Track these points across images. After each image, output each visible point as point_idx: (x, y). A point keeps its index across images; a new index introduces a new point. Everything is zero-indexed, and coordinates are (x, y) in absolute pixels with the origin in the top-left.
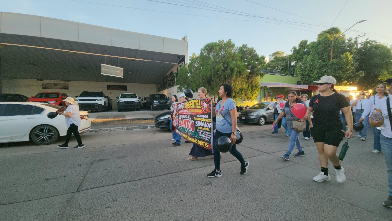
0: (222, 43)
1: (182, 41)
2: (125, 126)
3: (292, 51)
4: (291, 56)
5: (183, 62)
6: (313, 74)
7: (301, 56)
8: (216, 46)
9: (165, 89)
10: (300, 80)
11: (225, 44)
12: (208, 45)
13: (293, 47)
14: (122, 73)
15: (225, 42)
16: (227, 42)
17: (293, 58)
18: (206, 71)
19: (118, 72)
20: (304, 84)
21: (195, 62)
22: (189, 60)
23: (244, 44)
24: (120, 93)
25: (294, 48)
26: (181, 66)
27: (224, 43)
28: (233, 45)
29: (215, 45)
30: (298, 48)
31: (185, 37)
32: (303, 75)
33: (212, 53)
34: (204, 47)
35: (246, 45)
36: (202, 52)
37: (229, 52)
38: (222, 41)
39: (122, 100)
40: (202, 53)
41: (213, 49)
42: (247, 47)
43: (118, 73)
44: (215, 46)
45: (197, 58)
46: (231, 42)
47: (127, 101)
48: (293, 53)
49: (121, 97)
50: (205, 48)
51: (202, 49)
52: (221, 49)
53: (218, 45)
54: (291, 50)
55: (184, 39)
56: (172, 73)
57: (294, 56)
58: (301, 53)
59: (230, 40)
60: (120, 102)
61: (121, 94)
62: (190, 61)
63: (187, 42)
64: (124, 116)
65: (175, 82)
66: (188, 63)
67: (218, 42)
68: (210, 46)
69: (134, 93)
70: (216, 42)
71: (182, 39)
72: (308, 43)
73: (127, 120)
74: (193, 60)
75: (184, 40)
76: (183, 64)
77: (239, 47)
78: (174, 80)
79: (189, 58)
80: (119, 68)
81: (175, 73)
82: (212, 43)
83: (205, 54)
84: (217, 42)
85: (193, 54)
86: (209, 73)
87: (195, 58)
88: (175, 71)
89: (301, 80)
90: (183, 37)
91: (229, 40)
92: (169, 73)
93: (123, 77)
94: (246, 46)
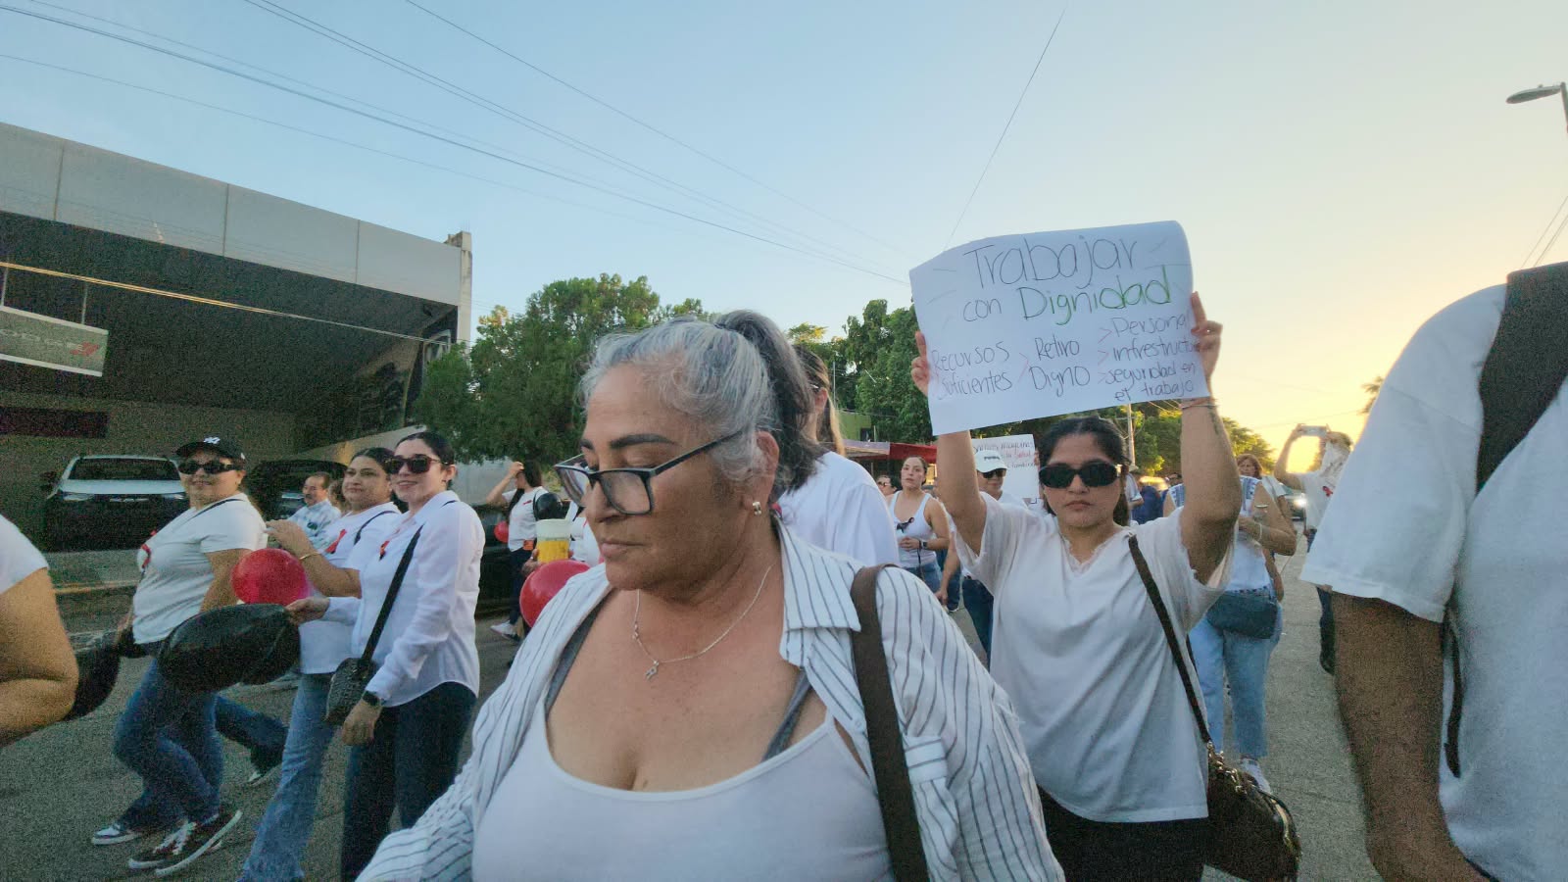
0: (614, 284)
1: (450, 247)
2: (99, 628)
3: (848, 328)
4: (843, 344)
5: (448, 333)
6: (903, 410)
7: (872, 350)
8: (589, 296)
9: (343, 441)
10: (867, 424)
11: (625, 291)
12: (560, 287)
13: (849, 318)
14: (100, 356)
15: (625, 282)
16: (631, 282)
17: (850, 354)
18: (548, 382)
19: (70, 345)
20: (882, 438)
21: (503, 343)
22: (479, 329)
23: (690, 297)
24: (69, 453)
25: (853, 321)
26: (435, 348)
27: (623, 288)
28: (653, 301)
29: (587, 291)
30: (861, 322)
31: (460, 236)
32: (876, 409)
33: (576, 318)
34: (543, 291)
35: (698, 302)
36: (534, 307)
37: (637, 321)
38: (612, 279)
39: (79, 490)
40: (533, 312)
41: (580, 303)
42: (700, 311)
43: (73, 352)
44: (586, 296)
45: (512, 328)
46: (645, 285)
47: (116, 496)
48: (850, 336)
49: (73, 476)
50: (546, 293)
51: (535, 296)
52: (608, 306)
53: (601, 290)
54: (844, 327)
55: (457, 240)
56: (388, 371)
57: (852, 345)
58: (871, 339)
59: (642, 278)
60: (67, 498)
61: (72, 456)
62: (482, 333)
63: (470, 255)
64: (91, 575)
65: (399, 410)
66: (472, 344)
67: (599, 280)
68: (567, 291)
69: (164, 456)
70: (590, 277)
71: (446, 239)
72: (889, 311)
73: (108, 593)
74: (497, 333)
75: (459, 245)
76: (444, 339)
77: (672, 307)
78: (395, 400)
79: (475, 323)
80: (82, 326)
81: (406, 373)
82: (576, 283)
83: (545, 316)
84: (593, 279)
85: (497, 307)
86: (560, 393)
87: (504, 324)
88: (404, 362)
89: (873, 425)
90: (454, 233)
91: (640, 280)
92: (370, 370)
93: (99, 374)
94: (698, 307)
